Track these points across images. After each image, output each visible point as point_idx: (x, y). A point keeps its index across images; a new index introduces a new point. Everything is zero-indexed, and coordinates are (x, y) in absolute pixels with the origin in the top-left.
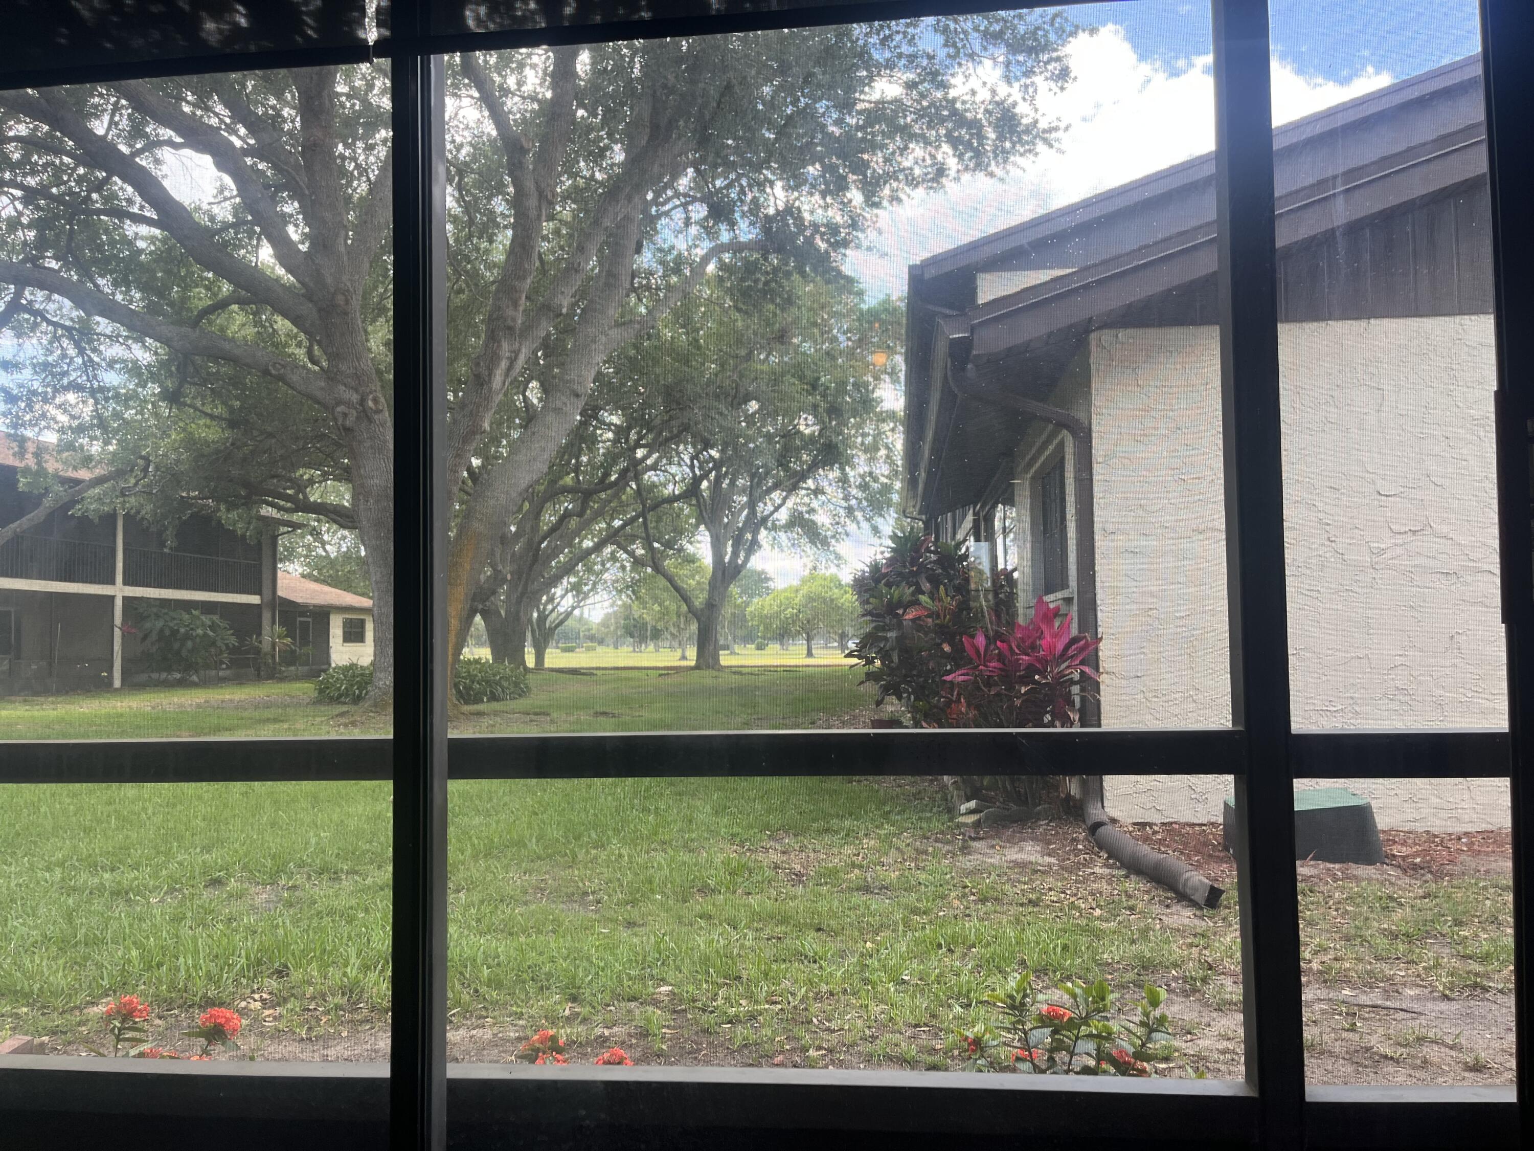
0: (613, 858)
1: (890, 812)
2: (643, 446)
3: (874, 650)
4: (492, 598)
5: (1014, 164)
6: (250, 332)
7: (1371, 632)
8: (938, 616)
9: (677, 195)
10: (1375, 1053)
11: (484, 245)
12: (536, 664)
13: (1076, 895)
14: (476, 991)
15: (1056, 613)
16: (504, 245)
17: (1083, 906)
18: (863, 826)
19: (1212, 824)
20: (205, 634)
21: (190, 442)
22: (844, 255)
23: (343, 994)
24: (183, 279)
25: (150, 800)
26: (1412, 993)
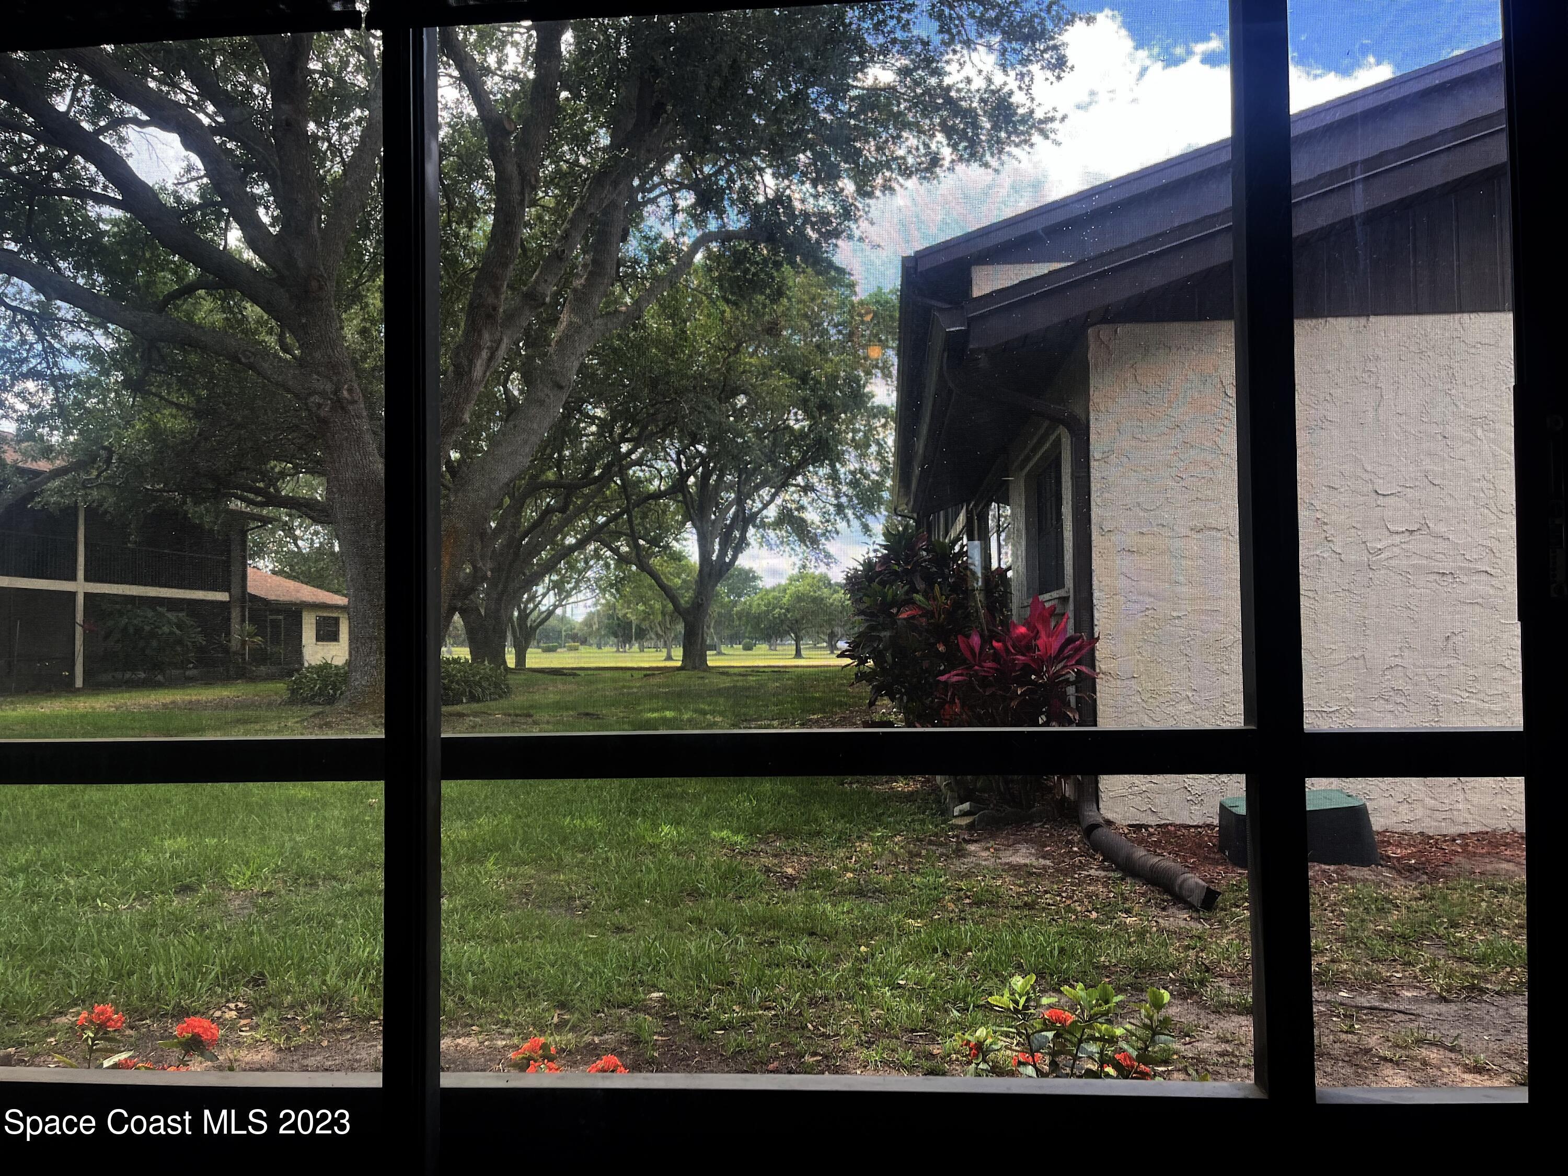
0: (600, 862)
1: (883, 814)
2: (628, 440)
3: (868, 650)
4: (472, 597)
5: (1009, 154)
6: (218, 318)
7: (1368, 632)
8: (933, 616)
9: (665, 182)
10: (1374, 1056)
11: (463, 231)
12: (517, 663)
13: (1071, 898)
14: (461, 998)
15: (1052, 612)
16: (484, 231)
17: (1079, 909)
18: (855, 829)
19: (1208, 826)
20: (171, 633)
21: (155, 433)
22: (836, 245)
23: (323, 1003)
24: (148, 262)
25: (116, 803)
26: (1409, 994)
